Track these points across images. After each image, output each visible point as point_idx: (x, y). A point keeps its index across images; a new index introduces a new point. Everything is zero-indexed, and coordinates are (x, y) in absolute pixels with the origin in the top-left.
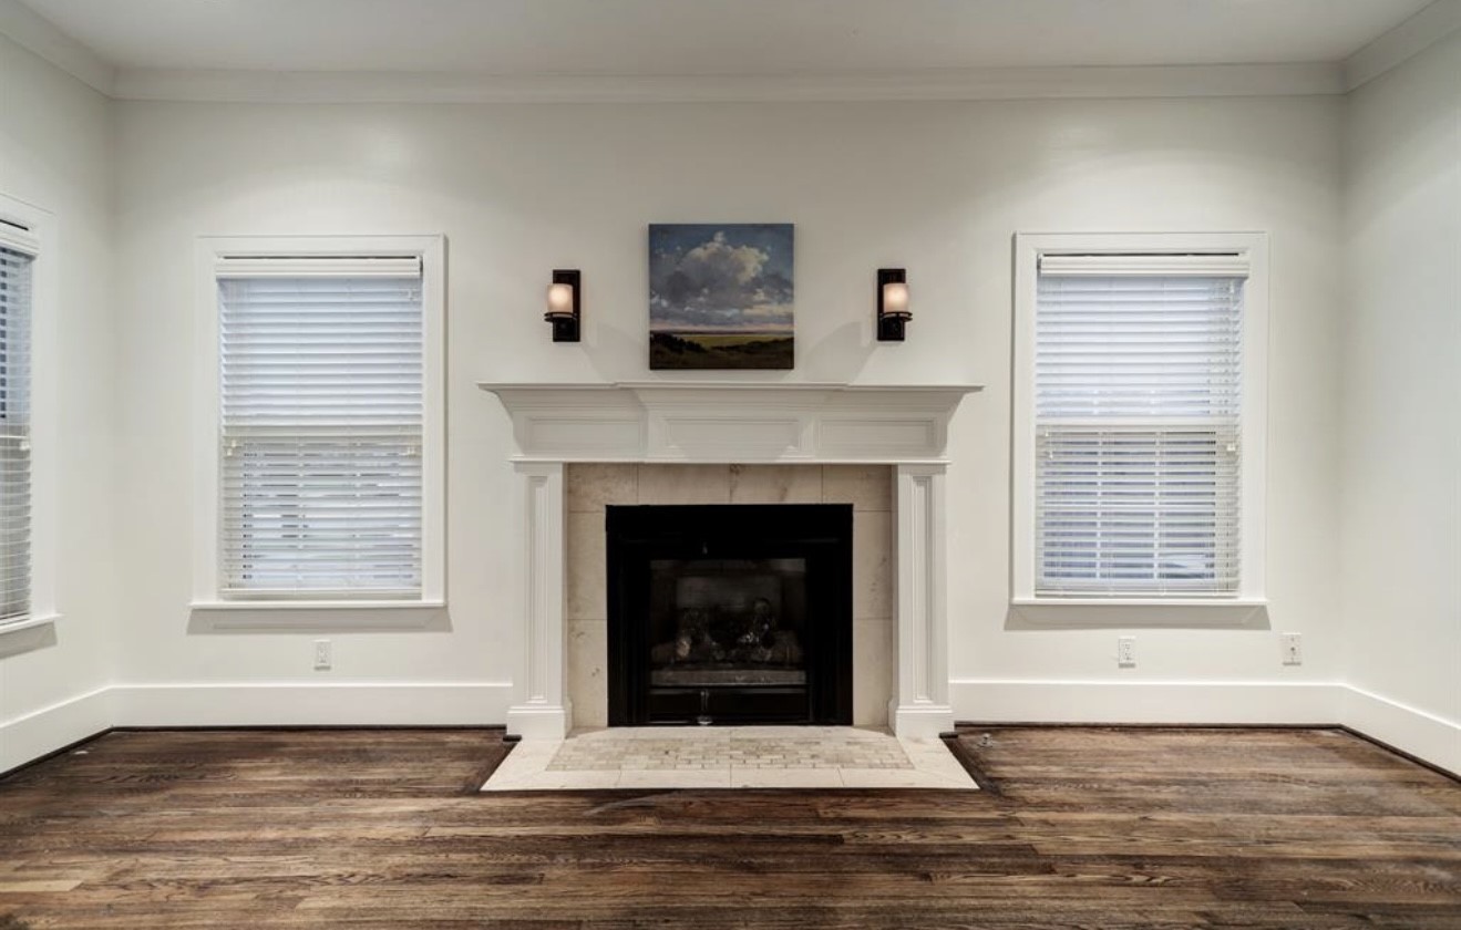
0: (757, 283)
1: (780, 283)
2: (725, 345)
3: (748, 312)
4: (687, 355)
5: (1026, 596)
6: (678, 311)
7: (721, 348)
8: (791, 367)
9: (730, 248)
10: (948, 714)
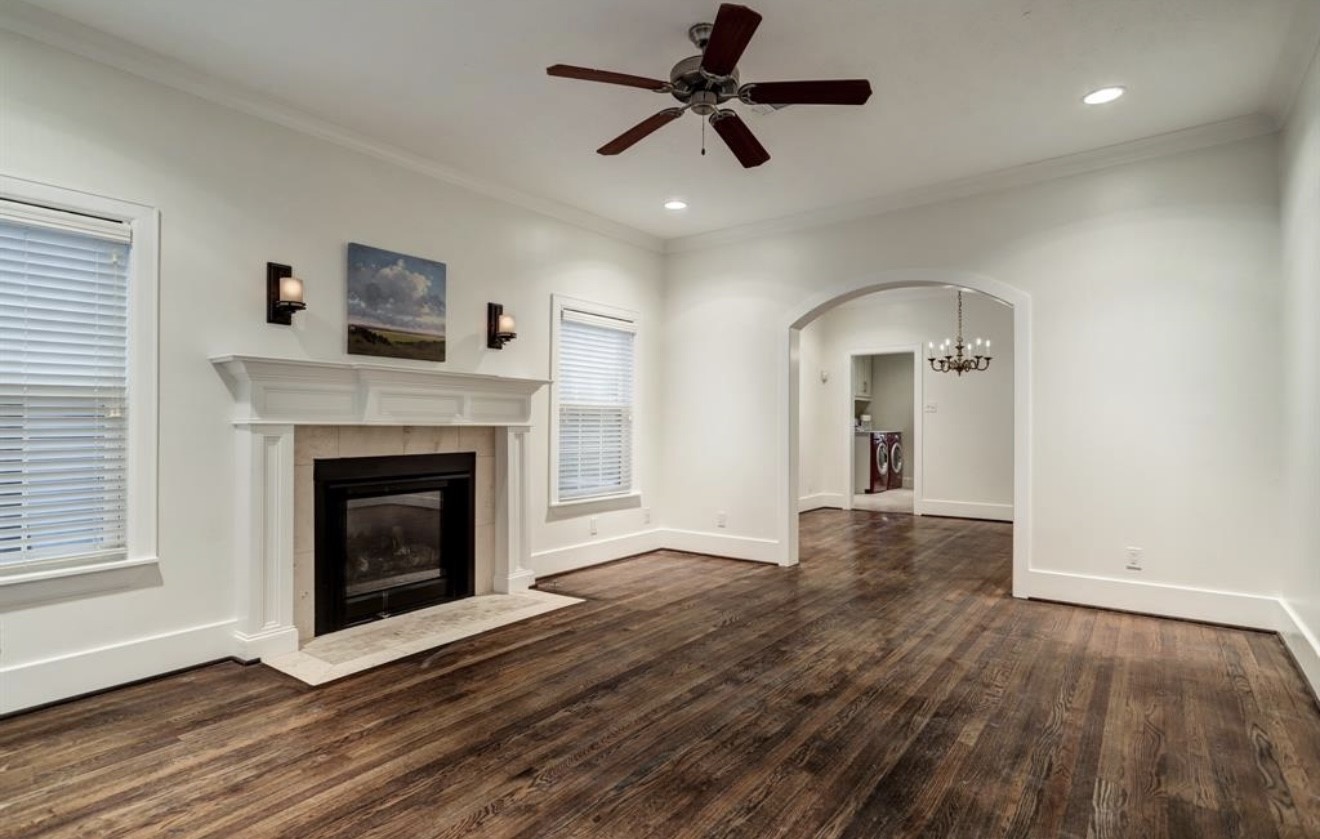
0: (423, 301)
1: (437, 302)
2: (403, 341)
3: (418, 319)
4: (378, 345)
5: (555, 502)
6: (373, 312)
7: (401, 343)
8: (443, 360)
9: (407, 273)
10: (530, 575)
